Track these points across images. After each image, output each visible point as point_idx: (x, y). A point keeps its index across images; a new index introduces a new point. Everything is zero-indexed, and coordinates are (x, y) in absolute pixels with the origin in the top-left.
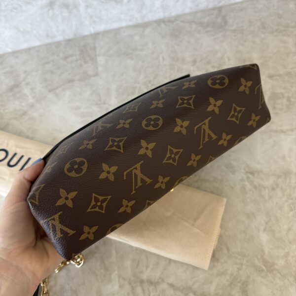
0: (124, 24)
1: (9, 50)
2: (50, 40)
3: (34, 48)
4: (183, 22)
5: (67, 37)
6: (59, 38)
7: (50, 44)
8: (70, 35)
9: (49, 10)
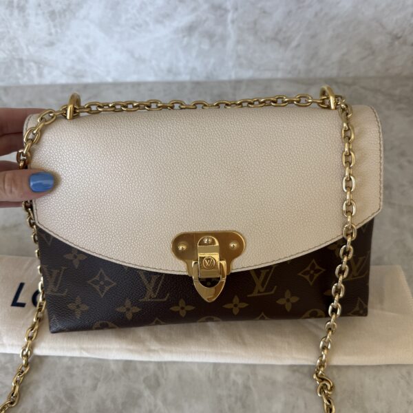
0: (280, 75)
1: (110, 80)
2: (170, 78)
3: (145, 83)
4: (364, 88)
5: (195, 79)
6: (185, 77)
7: (169, 83)
8: (201, 77)
9: (184, 37)
